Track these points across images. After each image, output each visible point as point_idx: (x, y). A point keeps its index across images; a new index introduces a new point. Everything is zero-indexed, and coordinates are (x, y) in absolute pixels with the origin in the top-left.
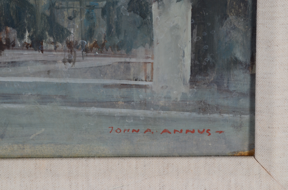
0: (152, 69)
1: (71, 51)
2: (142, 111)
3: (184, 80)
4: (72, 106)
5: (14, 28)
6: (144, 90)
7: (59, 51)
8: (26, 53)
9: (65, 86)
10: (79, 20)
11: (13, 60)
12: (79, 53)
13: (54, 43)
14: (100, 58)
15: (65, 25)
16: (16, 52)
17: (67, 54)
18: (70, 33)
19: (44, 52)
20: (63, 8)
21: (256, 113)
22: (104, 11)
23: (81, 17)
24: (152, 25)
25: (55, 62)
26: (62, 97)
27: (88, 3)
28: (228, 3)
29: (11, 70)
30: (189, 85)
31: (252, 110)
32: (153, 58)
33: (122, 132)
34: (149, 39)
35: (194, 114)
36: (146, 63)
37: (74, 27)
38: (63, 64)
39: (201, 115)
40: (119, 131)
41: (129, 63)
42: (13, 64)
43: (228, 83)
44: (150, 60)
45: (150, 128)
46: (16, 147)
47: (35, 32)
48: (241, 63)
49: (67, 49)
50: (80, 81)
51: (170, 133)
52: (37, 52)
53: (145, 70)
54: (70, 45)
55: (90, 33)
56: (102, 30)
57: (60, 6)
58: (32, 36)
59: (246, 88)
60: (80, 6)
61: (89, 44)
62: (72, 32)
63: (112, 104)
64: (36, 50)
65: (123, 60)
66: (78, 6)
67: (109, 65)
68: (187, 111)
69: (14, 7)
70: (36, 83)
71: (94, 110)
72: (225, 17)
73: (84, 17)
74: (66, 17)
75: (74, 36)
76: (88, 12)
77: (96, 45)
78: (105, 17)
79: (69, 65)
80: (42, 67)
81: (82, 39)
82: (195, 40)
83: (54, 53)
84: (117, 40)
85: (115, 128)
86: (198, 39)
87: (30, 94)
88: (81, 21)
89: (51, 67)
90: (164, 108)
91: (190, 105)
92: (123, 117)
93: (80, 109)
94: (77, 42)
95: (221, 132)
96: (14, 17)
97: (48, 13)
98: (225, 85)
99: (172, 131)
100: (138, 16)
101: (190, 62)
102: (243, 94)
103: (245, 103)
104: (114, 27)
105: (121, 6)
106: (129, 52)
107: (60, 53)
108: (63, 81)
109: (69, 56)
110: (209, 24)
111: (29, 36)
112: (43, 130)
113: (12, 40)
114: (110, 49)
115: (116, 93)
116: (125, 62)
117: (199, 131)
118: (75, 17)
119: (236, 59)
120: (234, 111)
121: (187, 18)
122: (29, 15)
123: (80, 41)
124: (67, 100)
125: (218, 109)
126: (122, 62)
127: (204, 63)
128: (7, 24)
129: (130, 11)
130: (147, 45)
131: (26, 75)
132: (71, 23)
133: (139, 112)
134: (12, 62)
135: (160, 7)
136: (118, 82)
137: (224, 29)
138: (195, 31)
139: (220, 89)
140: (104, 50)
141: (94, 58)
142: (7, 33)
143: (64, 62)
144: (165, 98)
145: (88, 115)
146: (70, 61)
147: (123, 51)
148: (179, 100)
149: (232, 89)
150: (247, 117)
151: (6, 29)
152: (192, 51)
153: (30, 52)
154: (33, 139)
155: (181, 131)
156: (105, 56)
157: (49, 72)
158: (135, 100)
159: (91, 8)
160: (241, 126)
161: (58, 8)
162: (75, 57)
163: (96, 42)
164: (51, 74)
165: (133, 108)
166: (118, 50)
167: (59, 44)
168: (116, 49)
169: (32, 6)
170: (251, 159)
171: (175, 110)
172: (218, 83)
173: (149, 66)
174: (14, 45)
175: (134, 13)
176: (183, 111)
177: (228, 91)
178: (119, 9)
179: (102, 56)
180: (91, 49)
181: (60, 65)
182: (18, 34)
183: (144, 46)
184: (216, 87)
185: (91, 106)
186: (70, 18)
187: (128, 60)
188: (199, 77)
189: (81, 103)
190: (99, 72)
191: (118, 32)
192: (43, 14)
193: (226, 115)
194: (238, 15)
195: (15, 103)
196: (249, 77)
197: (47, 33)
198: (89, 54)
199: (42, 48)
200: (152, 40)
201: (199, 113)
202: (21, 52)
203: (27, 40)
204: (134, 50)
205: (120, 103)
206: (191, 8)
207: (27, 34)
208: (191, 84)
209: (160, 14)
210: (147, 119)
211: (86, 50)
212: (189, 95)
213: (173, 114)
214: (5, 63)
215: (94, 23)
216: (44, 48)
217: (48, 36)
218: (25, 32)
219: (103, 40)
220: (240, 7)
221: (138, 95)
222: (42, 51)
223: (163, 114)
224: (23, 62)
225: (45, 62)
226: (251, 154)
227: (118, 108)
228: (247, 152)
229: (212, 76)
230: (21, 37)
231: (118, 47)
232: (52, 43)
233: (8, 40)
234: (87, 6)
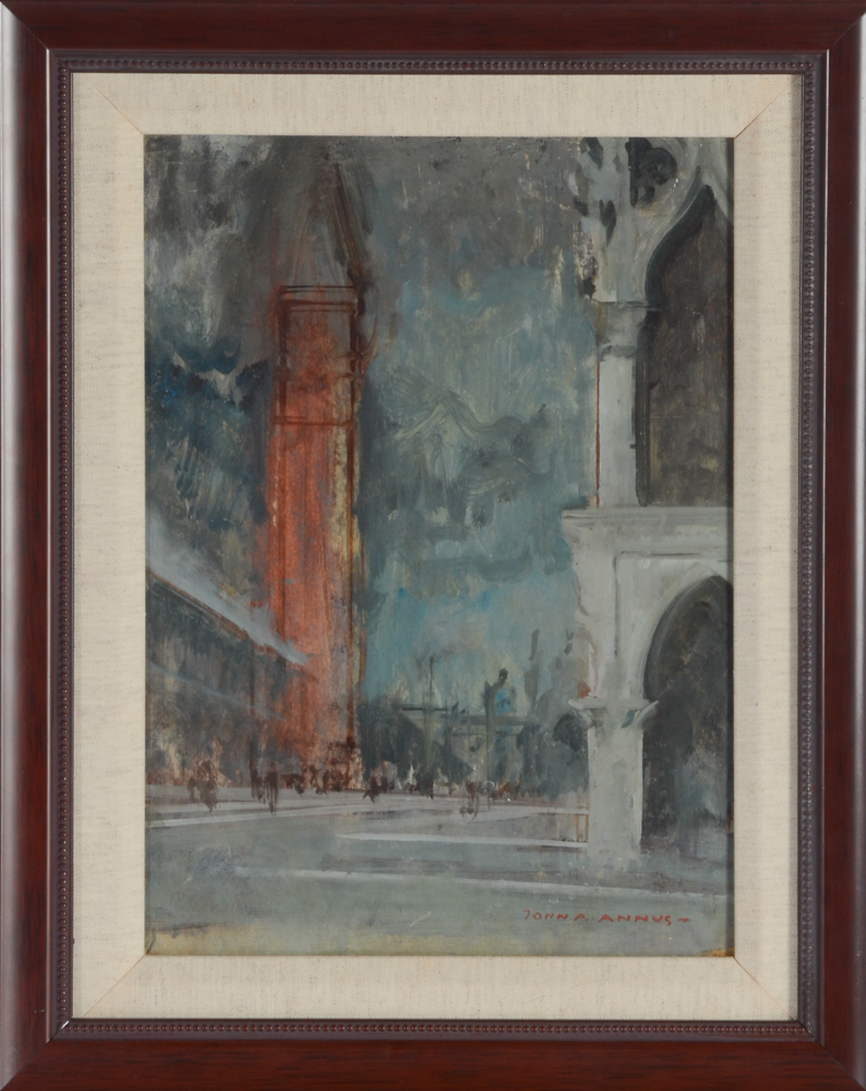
0: (587, 824)
1: (473, 797)
2: (571, 887)
3: (632, 841)
4: (471, 878)
5: (393, 762)
6: (575, 854)
7: (455, 796)
8: (409, 798)
9: (462, 848)
10: (484, 752)
11: (391, 809)
12: (483, 799)
13: (449, 785)
14: (515, 807)
15: (465, 757)
16: (395, 797)
17: (466, 800)
18: (472, 770)
19: (435, 798)
20: (462, 734)
21: (736, 891)
22: (520, 740)
23: (488, 748)
24: (587, 759)
25: (449, 812)
26: (457, 863)
27: (498, 729)
28: (694, 731)
29: (386, 824)
30: (639, 848)
31: (730, 888)
32: (588, 808)
33: (543, 917)
34: (583, 780)
35: (647, 893)
36: (577, 815)
37: (477, 761)
38: (460, 816)
39: (657, 895)
40: (538, 916)
41: (554, 814)
42: (390, 814)
43: (695, 846)
44: (584, 811)
45: (583, 911)
46: (389, 939)
47: (422, 769)
48: (713, 818)
49: (467, 794)
50: (484, 840)
51: (612, 920)
52: (425, 798)
53: (577, 826)
54: (471, 788)
55: (499, 771)
56: (516, 766)
57: (459, 731)
58: (419, 774)
59: (721, 854)
60: (488, 731)
61: (497, 787)
62: (475, 768)
63: (529, 876)
64: (423, 795)
65: (545, 810)
66: (484, 732)
67: (526, 818)
68: (637, 888)
69: (395, 732)
70: (421, 843)
71: (502, 884)
72: (690, 750)
73: (492, 747)
74: (467, 748)
75: (477, 775)
76: (498, 741)
77: (507, 788)
78: (522, 748)
79: (469, 817)
80: (431, 820)
81: (489, 779)
82: (648, 783)
83: (449, 799)
84: (537, 781)
85: (533, 912)
86: (652, 780)
87: (412, 859)
88: (488, 754)
89: (443, 819)
90: (603, 883)
91: (641, 878)
92: (545, 896)
93: (483, 883)
94: (481, 784)
95: (686, 920)
96: (394, 747)
97: (441, 741)
98: (692, 849)
99: (615, 917)
100: (568, 747)
101: (641, 814)
102: (716, 864)
103: (720, 876)
104: (534, 762)
105: (544, 732)
106: (554, 799)
107: (457, 799)
108: (459, 840)
109: (470, 804)
110: (668, 760)
111: (414, 775)
112: (429, 913)
113: (390, 780)
114: (527, 795)
115: (536, 860)
116: (549, 814)
117: (654, 918)
118: (479, 747)
119: (706, 810)
120: (706, 889)
121: (637, 751)
122: (415, 745)
123: (485, 782)
124: (465, 869)
125: (682, 885)
126: (543, 814)
127: (661, 817)
128: (385, 757)
129: (556, 740)
130: (580, 789)
131: (407, 831)
132: (474, 757)
133: (568, 889)
134: (389, 812)
135: (599, 735)
136: (538, 843)
137: (689, 767)
138: (648, 769)
139: (684, 856)
140: (520, 795)
141: (504, 807)
142: (384, 770)
143: (462, 812)
144: (605, 867)
145: (494, 892)
146: (470, 812)
147: (546, 798)
148: (625, 870)
149: (701, 855)
150: (723, 898)
151: (382, 765)
152: (644, 798)
153: (415, 798)
154: (413, 928)
155: (629, 917)
156: (519, 804)
157: (440, 826)
158: (562, 869)
159: (502, 734)
160: (714, 911)
161: (455, 735)
162: (478, 805)
163: (508, 784)
164: (443, 830)
165: (560, 881)
166: (539, 795)
167: (456, 787)
168: (536, 794)
169: (419, 731)
170: (729, 961)
171: (619, 886)
172: (681, 846)
173: (582, 821)
174: (392, 788)
175: (563, 742)
176: (631, 887)
177: (695, 859)
178: (541, 736)
179: (514, 804)
180: (501, 794)
181: (457, 817)
182: (399, 770)
183: (575, 790)
184: (678, 852)
185: (499, 879)
186: (472, 749)
187: (552, 810)
188: (654, 837)
189: (484, 874)
190: (511, 827)
191: (540, 769)
192: (435, 743)
193: (693, 895)
194: (708, 747)
195: (390, 872)
196: (725, 839)
197: (439, 770)
198: (497, 801)
199: (432, 791)
200: (587, 782)
201: (654, 890)
202: (401, 797)
203: (411, 780)
204: (561, 796)
205: (541, 874)
206: (642, 736)
207: (412, 771)
208: (642, 848)
209: (599, 745)
210: (578, 899)
211: (494, 795)
212: (640, 864)
213: (617, 891)
214: (379, 813)
215: (506, 757)
216: (435, 792)
217: (440, 774)
218: (409, 768)
219: (518, 781)
220: (710, 736)
221: (567, 863)
222: (432, 796)
223: (602, 891)
224: (404, 812)
225: (435, 812)
226: (730, 953)
227: (538, 881)
228: (723, 951)
229: (673, 836)
230: (403, 775)
231: (538, 791)
232: (446, 785)
233: (384, 780)
234: (497, 732)
